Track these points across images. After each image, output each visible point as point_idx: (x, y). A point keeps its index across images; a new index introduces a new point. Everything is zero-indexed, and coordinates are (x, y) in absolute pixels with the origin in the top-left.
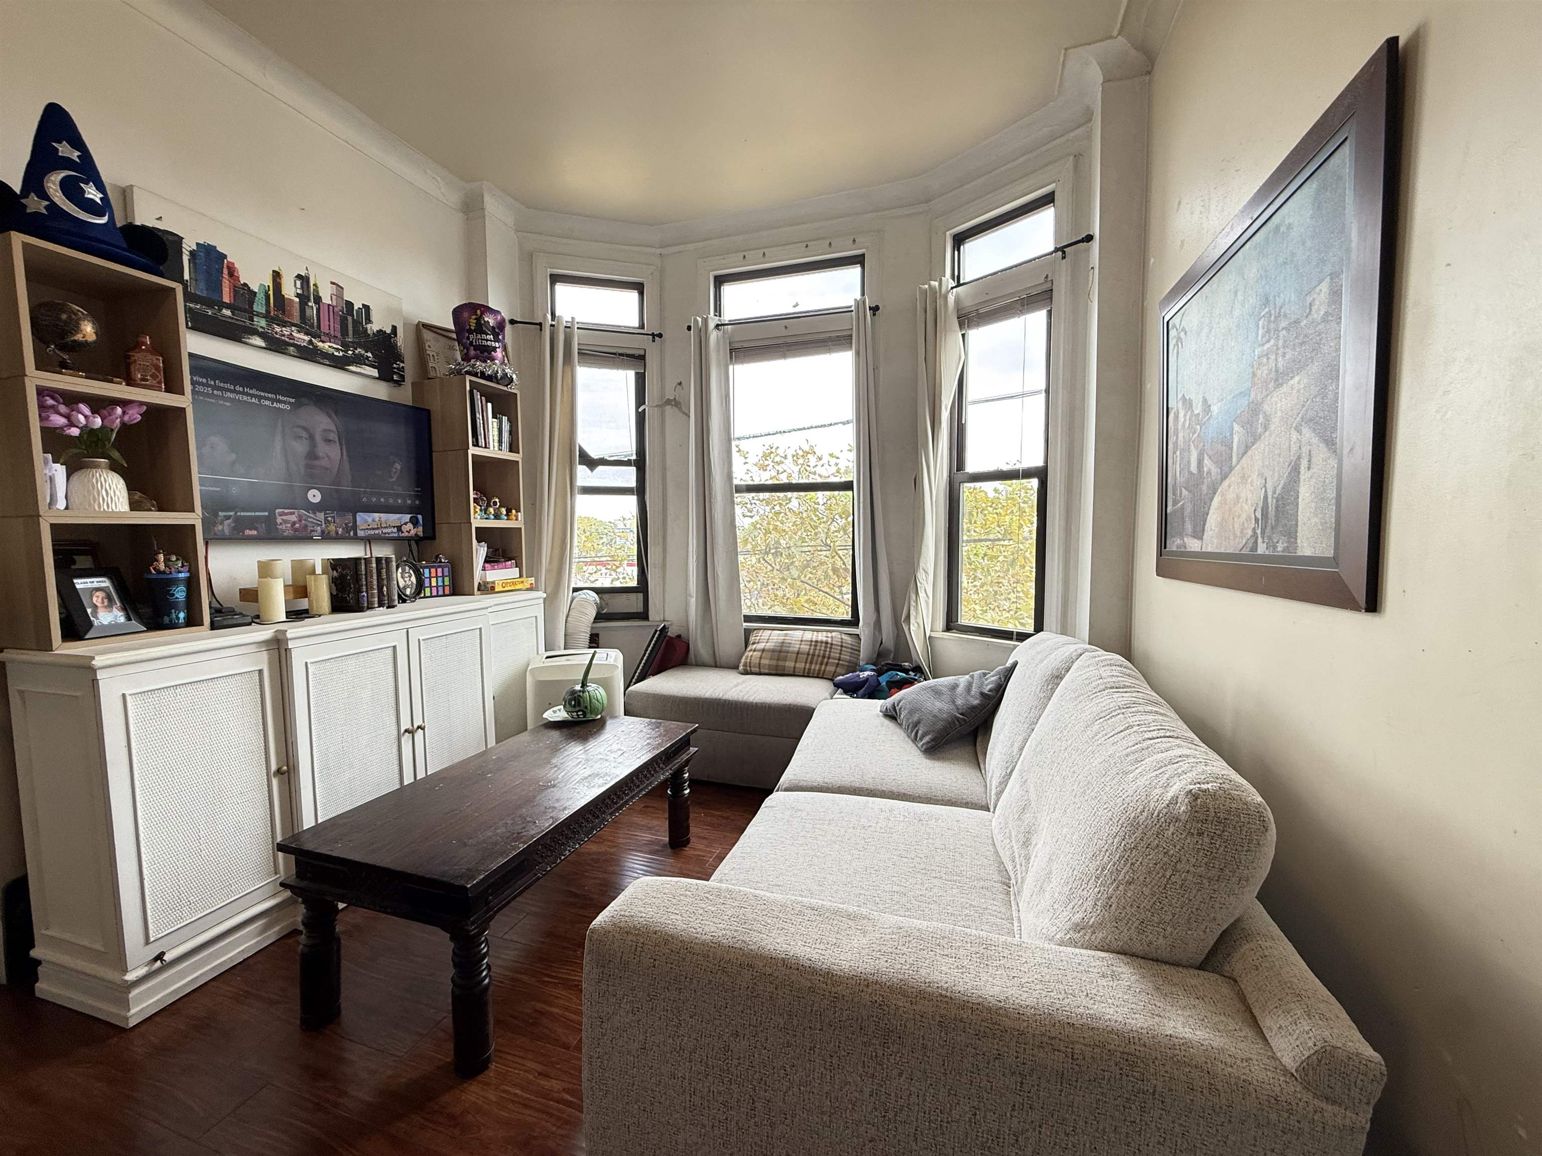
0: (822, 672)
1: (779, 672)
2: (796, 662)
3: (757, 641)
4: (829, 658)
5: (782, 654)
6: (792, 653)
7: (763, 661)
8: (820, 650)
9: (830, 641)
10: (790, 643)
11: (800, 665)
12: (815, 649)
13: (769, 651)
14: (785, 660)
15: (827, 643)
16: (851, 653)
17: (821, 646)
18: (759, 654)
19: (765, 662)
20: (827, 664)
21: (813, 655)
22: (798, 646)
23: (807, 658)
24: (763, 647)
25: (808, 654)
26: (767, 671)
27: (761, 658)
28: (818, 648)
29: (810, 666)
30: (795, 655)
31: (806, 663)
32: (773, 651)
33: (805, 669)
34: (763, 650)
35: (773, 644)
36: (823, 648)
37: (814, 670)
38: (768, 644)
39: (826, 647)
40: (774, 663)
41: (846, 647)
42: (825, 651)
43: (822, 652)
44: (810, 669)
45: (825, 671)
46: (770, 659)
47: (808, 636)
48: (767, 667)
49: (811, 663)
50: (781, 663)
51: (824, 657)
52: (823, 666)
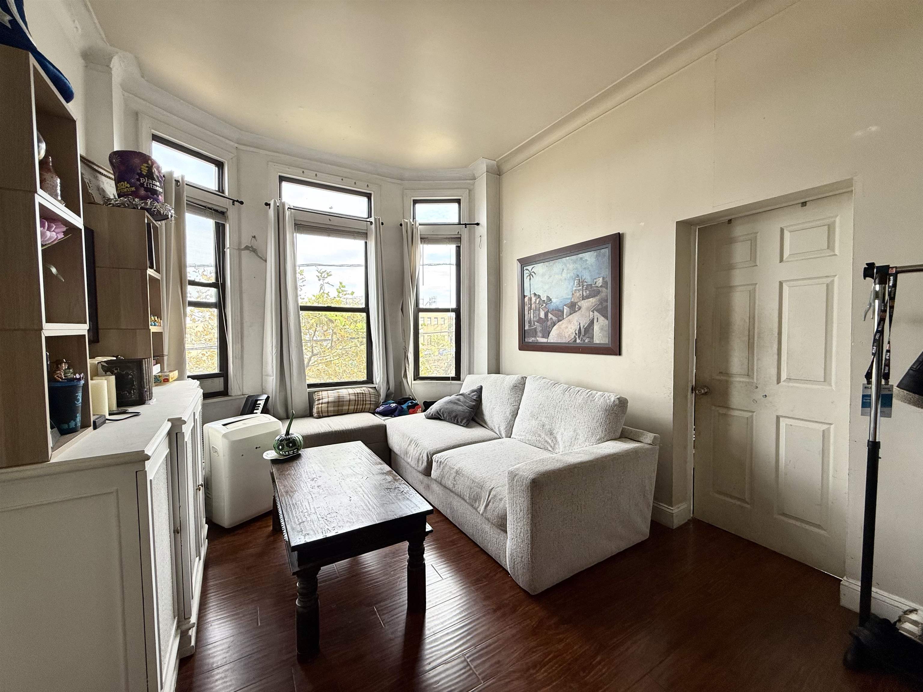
0: (363, 409)
1: (339, 413)
2: (349, 406)
3: (321, 398)
4: (366, 401)
5: (340, 403)
6: (346, 401)
7: (330, 409)
8: (361, 397)
9: (364, 392)
10: (344, 396)
11: (352, 407)
12: (358, 398)
13: (332, 402)
14: (343, 406)
15: (363, 393)
16: (375, 397)
17: (360, 395)
18: (326, 405)
19: (331, 409)
20: (365, 404)
21: (358, 401)
22: (349, 397)
23: (355, 403)
24: (327, 401)
25: (355, 401)
26: (332, 414)
27: (328, 407)
28: (359, 396)
29: (357, 407)
30: (348, 402)
31: (355, 405)
32: (334, 402)
33: (354, 409)
34: (328, 403)
35: (333, 398)
36: (362, 396)
37: (360, 408)
38: (330, 399)
39: (363, 396)
40: (336, 408)
41: (372, 394)
42: (363, 398)
43: (362, 399)
44: (357, 409)
45: (365, 408)
46: (334, 407)
47: (351, 391)
48: (332, 412)
49: (358, 405)
50: (340, 408)
51: (363, 401)
52: (364, 406)
